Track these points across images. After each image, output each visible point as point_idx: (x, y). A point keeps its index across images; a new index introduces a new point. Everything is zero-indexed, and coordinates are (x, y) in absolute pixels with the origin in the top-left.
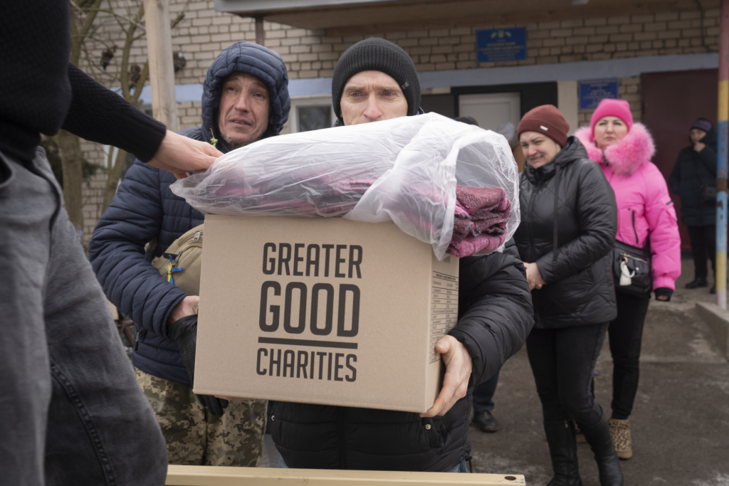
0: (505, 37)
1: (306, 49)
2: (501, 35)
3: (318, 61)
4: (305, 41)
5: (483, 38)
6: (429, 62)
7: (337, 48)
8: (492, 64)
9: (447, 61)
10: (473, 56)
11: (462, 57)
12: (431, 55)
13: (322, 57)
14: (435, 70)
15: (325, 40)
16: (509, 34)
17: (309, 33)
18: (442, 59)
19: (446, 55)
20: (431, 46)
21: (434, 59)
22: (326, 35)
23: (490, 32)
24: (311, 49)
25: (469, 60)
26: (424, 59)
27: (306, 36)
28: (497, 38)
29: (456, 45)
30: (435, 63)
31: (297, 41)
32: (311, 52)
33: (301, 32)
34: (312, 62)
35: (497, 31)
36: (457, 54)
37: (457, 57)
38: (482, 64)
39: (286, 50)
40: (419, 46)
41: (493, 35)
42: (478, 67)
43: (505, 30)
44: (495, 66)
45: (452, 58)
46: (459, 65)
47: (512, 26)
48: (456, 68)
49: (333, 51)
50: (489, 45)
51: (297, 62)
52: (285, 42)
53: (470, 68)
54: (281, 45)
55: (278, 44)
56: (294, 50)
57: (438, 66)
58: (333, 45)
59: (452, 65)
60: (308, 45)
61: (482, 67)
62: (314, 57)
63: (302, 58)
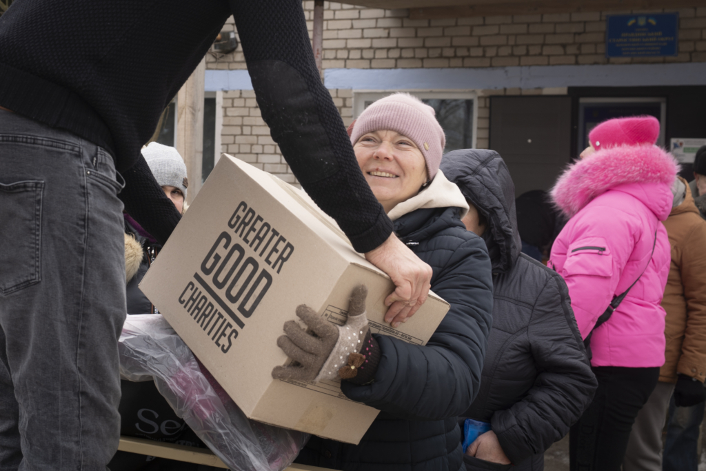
0: (648, 25)
1: (384, 33)
2: (642, 22)
3: (397, 47)
4: (382, 23)
5: (616, 26)
6: (541, 54)
7: (421, 33)
8: (628, 59)
9: (565, 54)
10: (602, 49)
11: (585, 49)
12: (543, 45)
13: (402, 43)
14: (549, 64)
15: (406, 23)
16: (653, 22)
17: (388, 13)
18: (560, 50)
19: (564, 46)
20: (545, 34)
21: (547, 51)
22: (408, 17)
23: (628, 18)
24: (389, 34)
25: (596, 54)
26: (533, 50)
27: (384, 17)
28: (635, 25)
29: (579, 34)
30: (549, 56)
31: (372, 23)
32: (388, 37)
33: (378, 13)
34: (389, 49)
35: (636, 17)
36: (580, 45)
37: (579, 49)
38: (612, 59)
39: (358, 33)
40: (528, 34)
41: (631, 23)
42: (608, 62)
43: (648, 17)
44: (631, 63)
45: (572, 50)
46: (580, 59)
47: (659, 11)
48: (577, 63)
49: (416, 36)
50: (624, 35)
51: (371, 48)
52: (357, 24)
53: (596, 63)
54: (352, 28)
55: (349, 26)
56: (367, 33)
57: (552, 60)
58: (416, 29)
59: (573, 59)
60: (385, 28)
61: (613, 63)
62: (392, 43)
63: (377, 43)
